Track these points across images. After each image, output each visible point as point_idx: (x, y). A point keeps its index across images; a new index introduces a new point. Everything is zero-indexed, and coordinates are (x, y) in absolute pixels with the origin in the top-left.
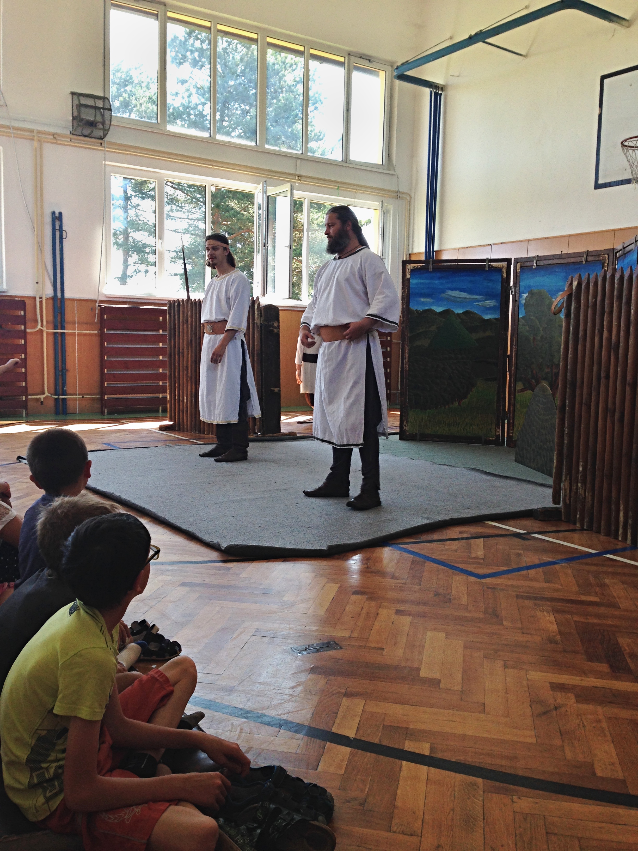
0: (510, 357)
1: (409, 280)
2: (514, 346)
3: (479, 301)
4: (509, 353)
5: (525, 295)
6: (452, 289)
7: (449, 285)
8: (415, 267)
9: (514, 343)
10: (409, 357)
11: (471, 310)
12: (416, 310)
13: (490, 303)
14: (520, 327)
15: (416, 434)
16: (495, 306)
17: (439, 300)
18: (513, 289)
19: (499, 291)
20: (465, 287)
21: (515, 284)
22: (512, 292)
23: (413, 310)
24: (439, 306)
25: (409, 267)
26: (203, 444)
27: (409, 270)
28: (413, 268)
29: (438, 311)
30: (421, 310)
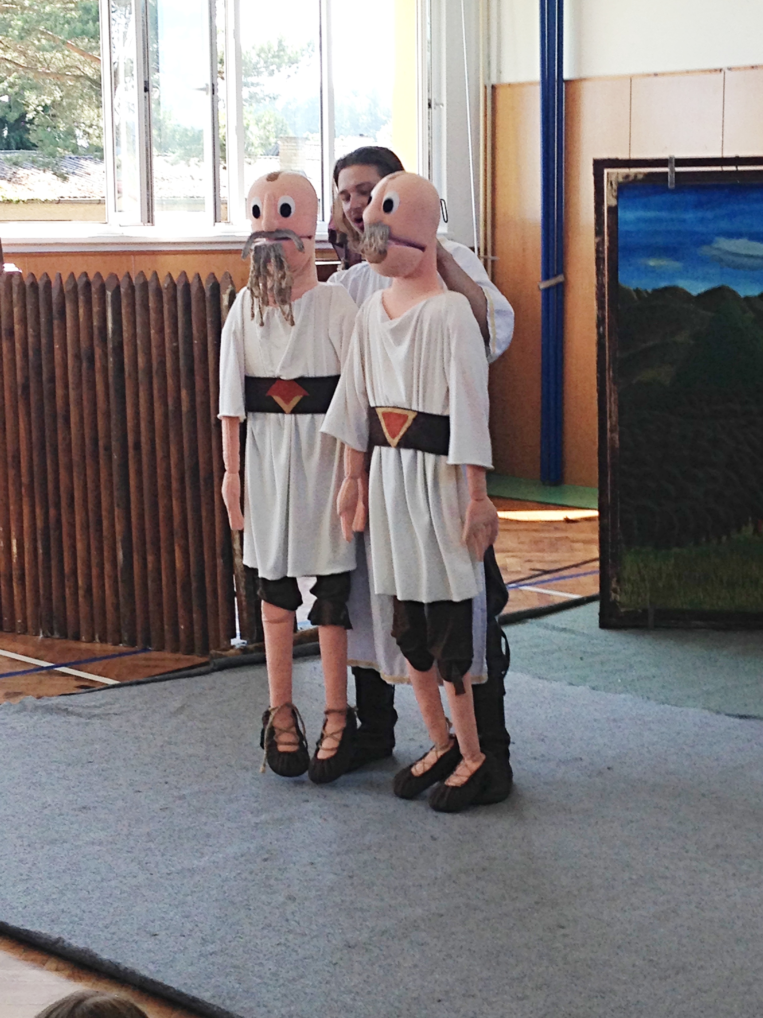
1: (613, 211)
8: (627, 176)
10: (621, 412)
12: (637, 291)
15: (645, 611)
23: (629, 290)
25: (613, 178)
26: (114, 686)
27: (615, 186)
28: (621, 180)
29: (694, 293)
30: (650, 291)
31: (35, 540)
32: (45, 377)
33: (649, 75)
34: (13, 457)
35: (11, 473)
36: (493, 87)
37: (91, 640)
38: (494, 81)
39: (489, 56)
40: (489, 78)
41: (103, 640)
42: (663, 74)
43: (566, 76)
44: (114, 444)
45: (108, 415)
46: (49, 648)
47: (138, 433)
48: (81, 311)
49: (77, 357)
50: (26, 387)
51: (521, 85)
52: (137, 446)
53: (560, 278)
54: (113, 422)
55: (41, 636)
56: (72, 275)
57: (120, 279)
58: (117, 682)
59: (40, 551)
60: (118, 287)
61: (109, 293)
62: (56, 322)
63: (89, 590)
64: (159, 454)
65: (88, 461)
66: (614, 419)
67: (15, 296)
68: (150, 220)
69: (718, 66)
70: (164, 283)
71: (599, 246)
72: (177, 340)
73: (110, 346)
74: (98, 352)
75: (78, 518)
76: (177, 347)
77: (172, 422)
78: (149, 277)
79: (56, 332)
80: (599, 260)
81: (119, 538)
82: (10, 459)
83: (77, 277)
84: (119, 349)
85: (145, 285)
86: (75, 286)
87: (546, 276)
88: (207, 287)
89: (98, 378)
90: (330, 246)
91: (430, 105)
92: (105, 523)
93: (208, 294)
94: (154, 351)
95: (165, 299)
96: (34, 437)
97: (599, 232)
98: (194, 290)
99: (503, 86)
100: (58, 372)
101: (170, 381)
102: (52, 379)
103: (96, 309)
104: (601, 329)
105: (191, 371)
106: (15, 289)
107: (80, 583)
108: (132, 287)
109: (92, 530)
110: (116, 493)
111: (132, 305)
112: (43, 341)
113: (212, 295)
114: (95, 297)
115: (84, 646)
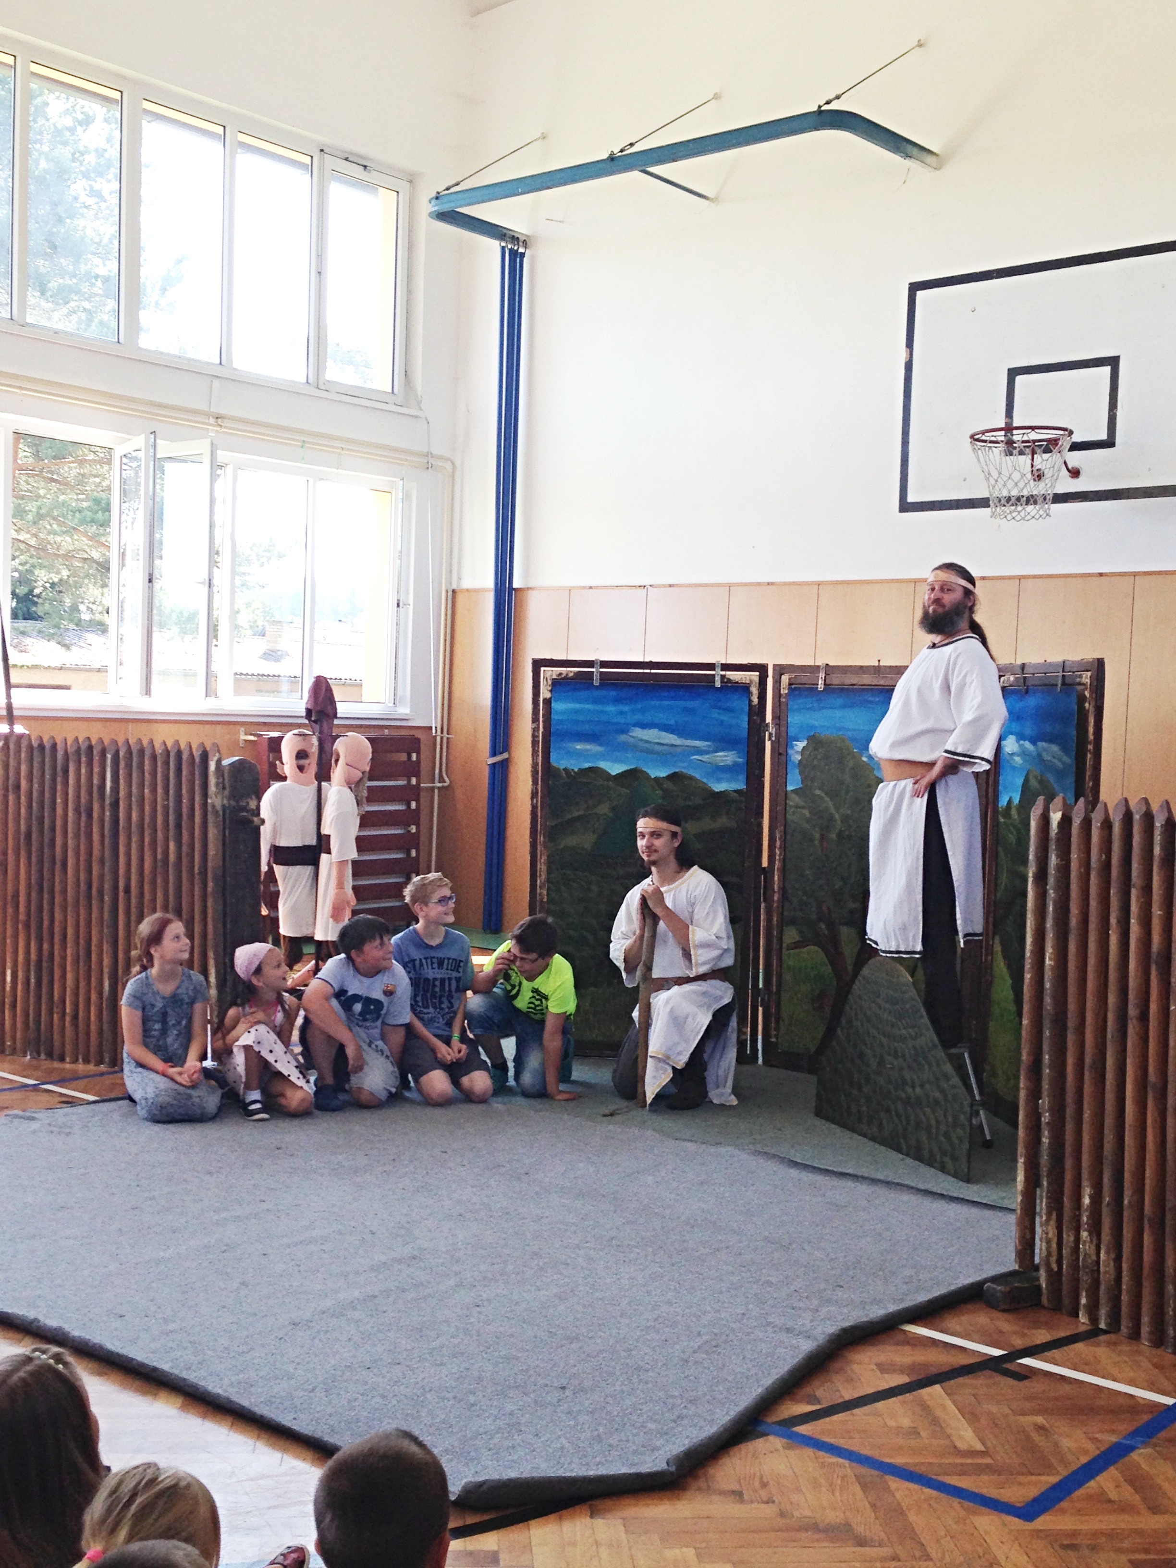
0: (768, 873)
1: (547, 702)
2: (777, 852)
3: (700, 752)
4: (765, 864)
5: (800, 745)
6: (644, 726)
7: (638, 717)
8: (561, 674)
9: (778, 843)
10: (549, 872)
11: (684, 771)
12: (565, 769)
13: (726, 757)
14: (790, 811)
16: (735, 764)
17: (616, 750)
18: (772, 729)
19: (745, 734)
20: (672, 722)
21: (777, 717)
22: (770, 734)
23: (559, 769)
24: (616, 760)
25: (548, 675)
26: (95, 1102)
27: (550, 682)
28: (555, 677)
29: (614, 772)
30: (576, 770)
31: (28, 971)
32: (46, 826)
33: (584, 588)
34: (13, 897)
35: (10, 911)
36: (454, 591)
37: (75, 1061)
38: (454, 586)
39: (451, 565)
40: (451, 584)
41: (86, 1061)
42: (597, 587)
43: (515, 586)
44: (107, 886)
45: (102, 862)
46: (36, 1068)
47: (128, 879)
48: (83, 771)
49: (77, 810)
50: (29, 835)
51: (476, 591)
52: (127, 891)
53: (505, 756)
54: (107, 869)
55: (29, 1057)
56: (77, 739)
57: (120, 744)
58: (97, 1098)
59: (33, 981)
60: (117, 752)
61: (109, 756)
62: (59, 779)
63: (75, 1017)
64: (147, 897)
65: (82, 901)
66: (543, 877)
67: (23, 755)
68: (148, 691)
69: (643, 584)
70: (159, 750)
71: (535, 730)
72: (168, 800)
73: (107, 802)
74: (96, 806)
75: (69, 952)
76: (168, 805)
77: (159, 870)
78: (145, 743)
79: (59, 787)
80: (535, 743)
81: (106, 970)
82: (9, 898)
83: (80, 741)
84: (115, 805)
85: (142, 751)
86: (79, 748)
87: (494, 754)
88: (197, 754)
89: (95, 829)
90: (307, 722)
91: (398, 605)
92: (94, 957)
93: (197, 760)
94: (147, 808)
95: (159, 763)
96: (33, 878)
97: (535, 720)
98: (185, 757)
99: (462, 591)
100: (59, 822)
101: (160, 834)
102: (53, 829)
103: (96, 770)
104: (535, 801)
105: (179, 826)
106: (24, 750)
107: (68, 1010)
108: (129, 752)
109: (82, 964)
110: (105, 930)
111: (129, 766)
112: (47, 795)
113: (201, 763)
114: (96, 758)
115: (68, 1066)
